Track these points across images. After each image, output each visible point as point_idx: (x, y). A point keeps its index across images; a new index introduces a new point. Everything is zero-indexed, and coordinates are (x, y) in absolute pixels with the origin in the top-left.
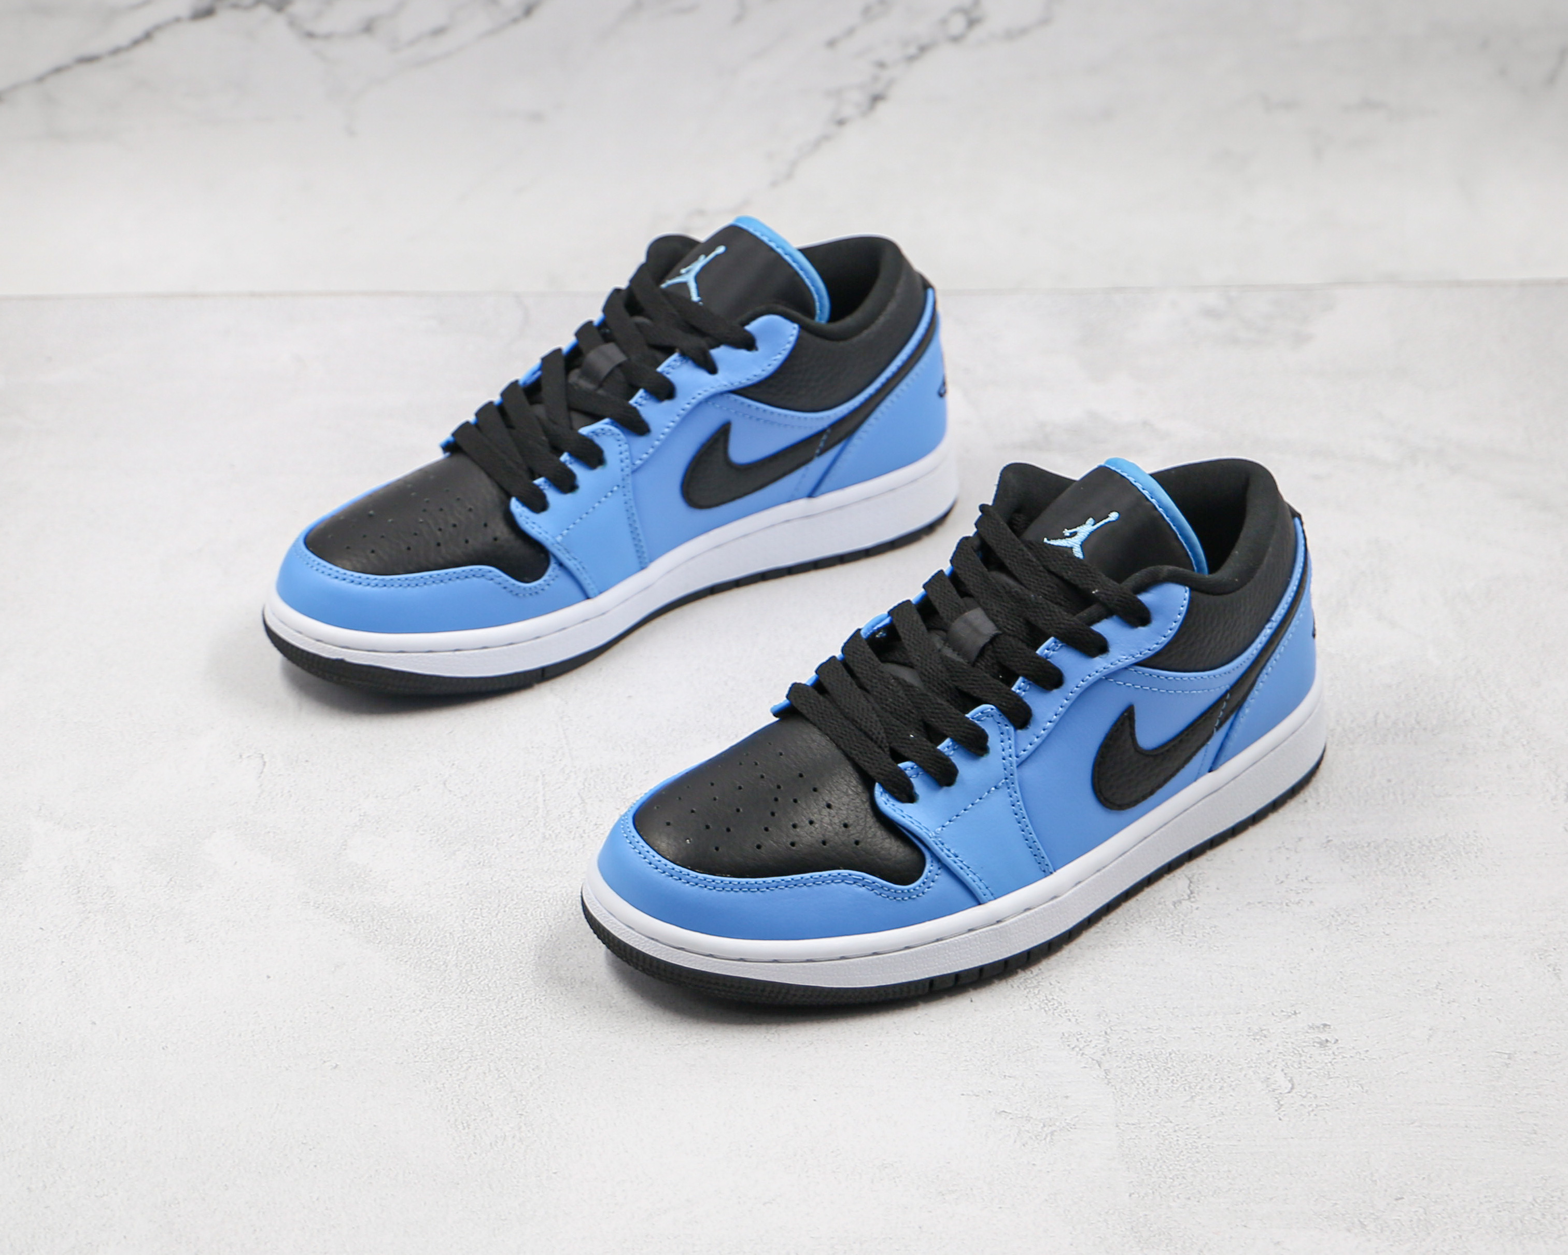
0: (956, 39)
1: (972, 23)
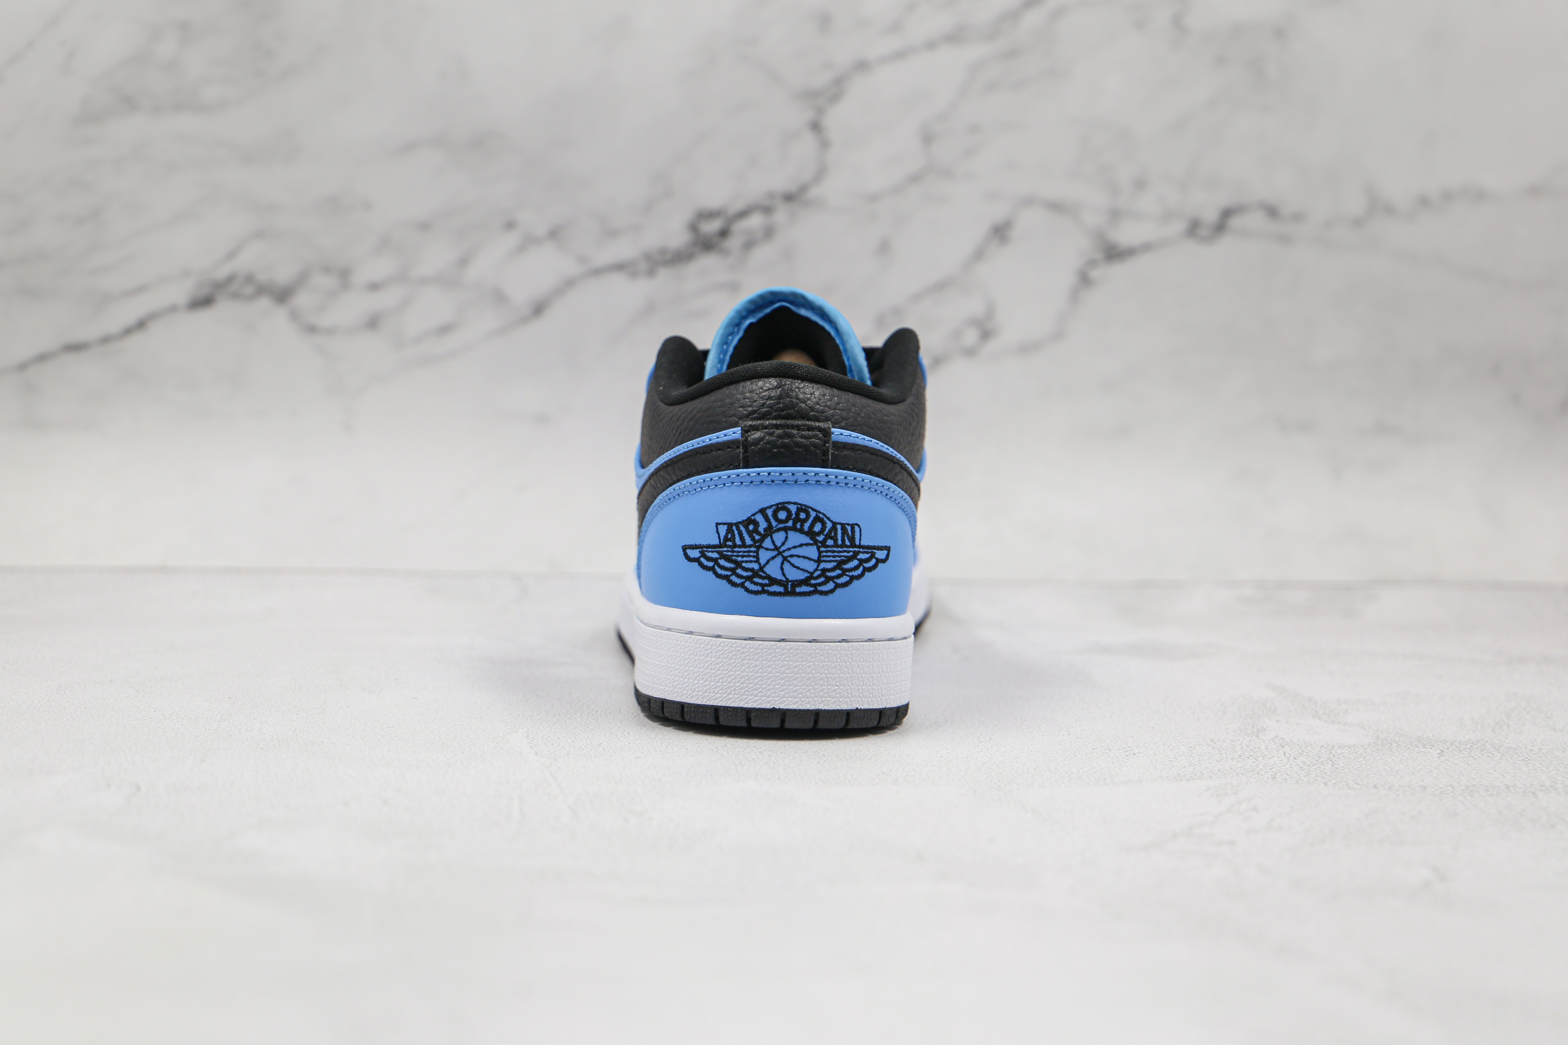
0: (970, 352)
1: (986, 335)
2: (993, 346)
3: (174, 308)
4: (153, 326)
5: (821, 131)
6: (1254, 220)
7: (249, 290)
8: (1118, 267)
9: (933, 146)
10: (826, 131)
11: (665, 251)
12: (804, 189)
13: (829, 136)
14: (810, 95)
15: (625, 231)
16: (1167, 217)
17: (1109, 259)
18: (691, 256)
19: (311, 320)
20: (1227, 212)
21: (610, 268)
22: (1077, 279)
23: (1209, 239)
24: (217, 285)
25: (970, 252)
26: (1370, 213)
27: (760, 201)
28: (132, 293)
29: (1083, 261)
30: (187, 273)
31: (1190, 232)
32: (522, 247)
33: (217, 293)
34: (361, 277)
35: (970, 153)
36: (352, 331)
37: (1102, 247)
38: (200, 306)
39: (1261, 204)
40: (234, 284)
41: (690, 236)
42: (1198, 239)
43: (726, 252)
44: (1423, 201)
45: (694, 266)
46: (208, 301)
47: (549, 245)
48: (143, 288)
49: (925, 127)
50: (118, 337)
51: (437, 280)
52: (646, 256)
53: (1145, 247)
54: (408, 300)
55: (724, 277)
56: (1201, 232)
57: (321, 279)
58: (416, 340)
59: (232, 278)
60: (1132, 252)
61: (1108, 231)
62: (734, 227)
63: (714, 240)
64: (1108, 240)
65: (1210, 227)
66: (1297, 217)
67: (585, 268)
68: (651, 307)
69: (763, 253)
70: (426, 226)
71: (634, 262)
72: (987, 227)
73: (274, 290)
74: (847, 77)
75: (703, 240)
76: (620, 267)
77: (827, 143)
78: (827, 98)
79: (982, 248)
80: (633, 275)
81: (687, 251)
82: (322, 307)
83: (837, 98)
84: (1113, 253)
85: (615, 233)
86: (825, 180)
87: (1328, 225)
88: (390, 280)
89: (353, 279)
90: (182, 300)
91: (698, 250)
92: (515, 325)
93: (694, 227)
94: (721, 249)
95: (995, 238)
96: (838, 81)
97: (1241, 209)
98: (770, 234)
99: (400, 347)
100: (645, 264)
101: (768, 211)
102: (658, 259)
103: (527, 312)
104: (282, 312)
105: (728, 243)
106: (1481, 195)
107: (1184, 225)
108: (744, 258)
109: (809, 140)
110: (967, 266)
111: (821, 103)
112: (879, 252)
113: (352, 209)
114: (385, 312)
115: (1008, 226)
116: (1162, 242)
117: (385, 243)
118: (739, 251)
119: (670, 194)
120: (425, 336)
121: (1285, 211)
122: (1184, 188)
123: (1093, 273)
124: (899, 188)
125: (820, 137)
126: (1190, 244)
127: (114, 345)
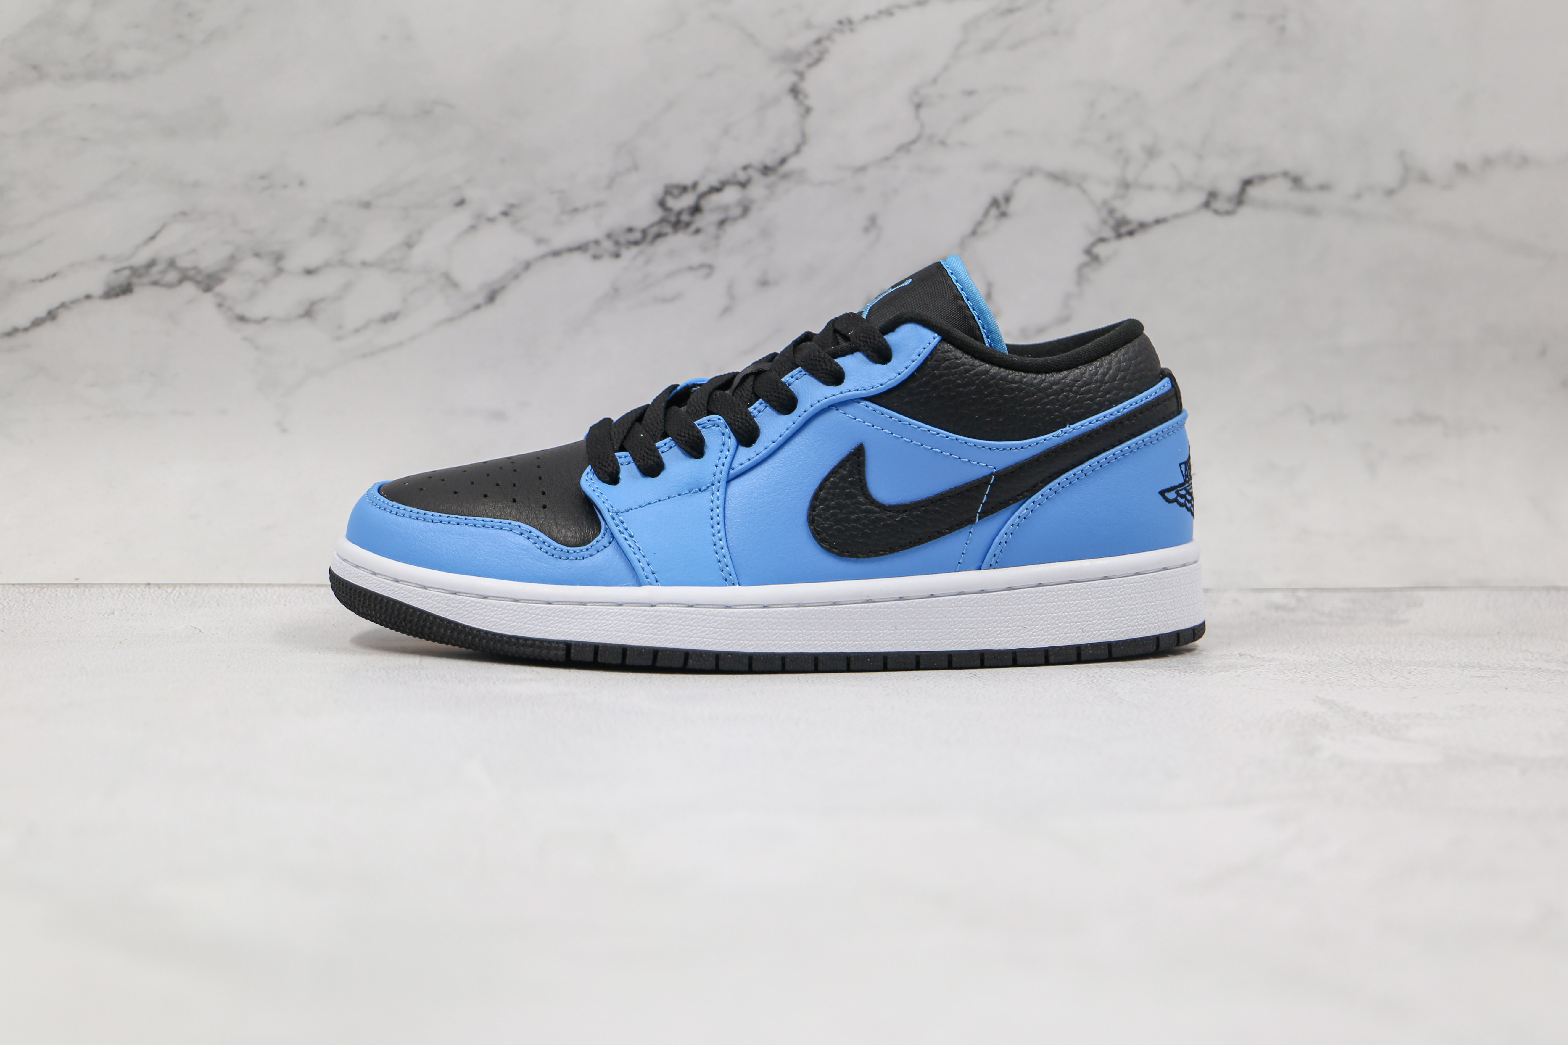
3: (88, 297)
4: (64, 316)
5: (801, 97)
6: (1276, 190)
7: (172, 276)
8: (1127, 242)
9: (924, 113)
10: (806, 96)
11: (630, 230)
12: (783, 161)
13: (810, 102)
14: (789, 57)
15: (586, 208)
16: (1182, 188)
17: (1119, 236)
18: (659, 236)
19: (240, 310)
20: (1247, 183)
21: (571, 250)
22: (1085, 258)
23: (1228, 213)
24: (135, 271)
25: (967, 228)
26: (1404, 182)
27: (735, 175)
28: (41, 281)
29: (1090, 239)
30: (102, 258)
31: (1207, 205)
32: (473, 228)
33: (135, 280)
34: (295, 262)
35: (965, 119)
36: (286, 320)
37: (1111, 222)
38: (117, 295)
39: (1285, 174)
40: (155, 270)
41: (658, 214)
42: (1216, 212)
43: (698, 231)
44: (1462, 168)
45: (662, 247)
46: (126, 290)
47: (503, 224)
48: (54, 275)
49: (916, 91)
50: (26, 330)
51: (379, 264)
52: (609, 236)
53: (1158, 222)
54: (347, 287)
55: (697, 258)
56: (1219, 205)
57: (251, 265)
58: (357, 331)
59: (152, 264)
60: (1143, 226)
61: (1117, 204)
62: (706, 204)
63: (685, 217)
64: (1118, 215)
65: (1230, 199)
66: (1324, 187)
67: (543, 249)
68: (616, 292)
69: (738, 231)
70: (367, 205)
71: (597, 242)
72: (985, 200)
73: (199, 278)
74: (829, 38)
75: (673, 218)
76: (581, 248)
77: (808, 110)
78: (807, 60)
79: (980, 223)
80: (596, 257)
81: (654, 230)
82: (253, 295)
83: (818, 61)
84: (1124, 230)
85: (575, 210)
86: (806, 150)
87: (1358, 196)
88: (327, 265)
89: (286, 264)
90: (97, 288)
91: (667, 229)
92: (466, 313)
93: (662, 204)
94: (693, 228)
95: (994, 212)
96: (818, 41)
97: (1263, 178)
98: (746, 210)
99: (339, 338)
100: (608, 245)
101: (743, 185)
102: (623, 239)
103: (480, 299)
104: (208, 301)
105: (700, 221)
106: (1524, 161)
107: (1201, 198)
108: (717, 237)
109: (788, 107)
110: (963, 244)
111: (801, 66)
112: (867, 230)
113: (285, 186)
114: (322, 300)
115: (1008, 199)
116: (1177, 216)
117: (322, 224)
118: (712, 230)
119: (636, 167)
120: (366, 326)
121: (1310, 181)
122: (1200, 157)
123: (1101, 250)
124: (887, 159)
125: (801, 103)
126: (1207, 216)
127: (21, 338)
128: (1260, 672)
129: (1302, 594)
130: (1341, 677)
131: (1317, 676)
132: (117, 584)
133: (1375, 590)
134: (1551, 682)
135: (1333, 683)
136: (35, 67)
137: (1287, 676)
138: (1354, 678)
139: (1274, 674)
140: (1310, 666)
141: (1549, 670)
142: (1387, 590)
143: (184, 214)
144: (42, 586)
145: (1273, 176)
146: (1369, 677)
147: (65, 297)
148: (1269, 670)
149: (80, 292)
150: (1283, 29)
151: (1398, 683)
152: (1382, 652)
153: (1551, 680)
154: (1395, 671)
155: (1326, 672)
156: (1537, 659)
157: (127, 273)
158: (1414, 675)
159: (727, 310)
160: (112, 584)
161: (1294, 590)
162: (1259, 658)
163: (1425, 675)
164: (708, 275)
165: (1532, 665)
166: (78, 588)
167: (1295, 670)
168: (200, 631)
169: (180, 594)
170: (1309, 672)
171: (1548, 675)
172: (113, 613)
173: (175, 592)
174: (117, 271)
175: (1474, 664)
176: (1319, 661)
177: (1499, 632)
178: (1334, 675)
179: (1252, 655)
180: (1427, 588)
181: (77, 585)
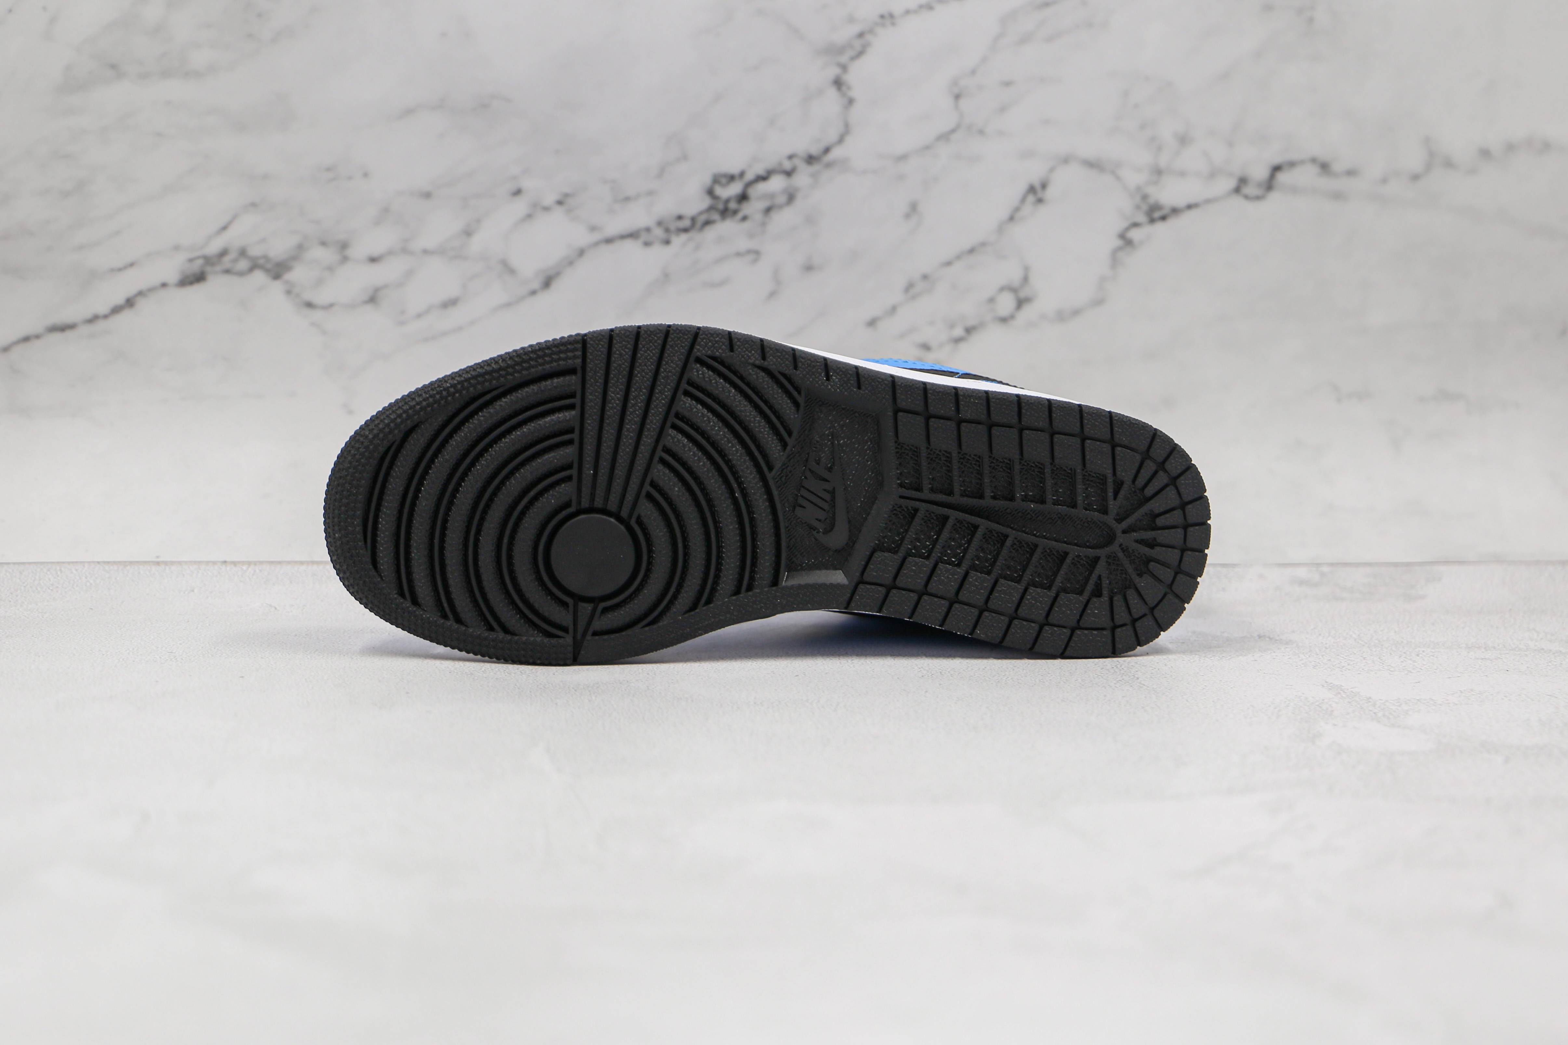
0: (1004, 320)
1: (1021, 303)
2: (1028, 312)
3: (164, 285)
4: (142, 304)
5: (844, 88)
6: (1304, 176)
7: (243, 265)
8: (1160, 226)
9: (963, 103)
10: (849, 88)
11: (680, 218)
12: (827, 150)
13: (853, 94)
14: (832, 50)
15: (637, 197)
16: (1213, 174)
17: (1152, 221)
18: (708, 223)
19: (307, 296)
20: (1277, 169)
21: (623, 237)
22: (1119, 243)
23: (1258, 198)
24: (209, 261)
25: (1004, 214)
26: (1429, 167)
27: (780, 164)
28: (120, 270)
29: (1125, 224)
30: (177, 248)
31: (1237, 190)
32: (529, 216)
33: (208, 269)
34: (360, 250)
35: (1003, 109)
36: (351, 306)
37: (1145, 207)
38: (191, 283)
39: (1314, 160)
40: (227, 259)
41: (707, 202)
42: (1247, 197)
43: (745, 218)
44: (1485, 154)
45: (711, 233)
46: (199, 278)
47: (558, 214)
48: (132, 265)
49: (955, 82)
50: (106, 317)
51: (440, 251)
52: (660, 223)
53: (1190, 207)
54: (409, 274)
55: (743, 244)
56: (1249, 190)
57: (318, 253)
58: (419, 316)
59: (224, 253)
60: (1175, 211)
61: (1150, 190)
62: (753, 192)
63: (733, 205)
64: (1151, 201)
65: (1259, 185)
66: (1351, 173)
67: (596, 237)
68: (666, 277)
69: (784, 218)
70: (427, 195)
71: (648, 230)
72: (1022, 187)
73: (269, 266)
74: (871, 31)
75: (721, 206)
76: (633, 235)
77: (851, 101)
78: (851, 53)
79: (1017, 209)
80: (647, 244)
81: (703, 218)
82: (319, 282)
83: (860, 54)
84: (1157, 215)
85: (627, 199)
86: (848, 139)
87: (1384, 181)
88: (391, 253)
89: (351, 252)
90: (172, 276)
91: (715, 216)
92: (522, 299)
93: (710, 192)
94: (740, 215)
95: (1031, 198)
96: (861, 35)
97: (1292, 164)
98: (791, 198)
99: (402, 323)
100: (659, 232)
101: (789, 174)
102: (673, 227)
103: (536, 284)
104: (277, 288)
105: (747, 208)
106: (1546, 147)
107: (1232, 183)
108: (764, 224)
109: (832, 99)
110: (1001, 229)
111: (844, 59)
112: (908, 216)
113: (350, 178)
114: (386, 286)
115: (1044, 186)
116: (1208, 201)
117: (385, 213)
118: (759, 217)
119: (685, 157)
120: (428, 311)
121: (1337, 167)
122: (1230, 144)
123: (1134, 234)
124: (927, 148)
125: (844, 95)
126: (1238, 202)
127: (101, 325)
128: (1276, 656)
129: (1325, 569)
130: (1352, 661)
131: (1329, 660)
132: (195, 562)
133: (1396, 565)
134: (1550, 664)
135: (1343, 667)
136: (113, 67)
137: (1301, 660)
138: (1364, 661)
139: (1289, 658)
140: (1324, 649)
141: (1550, 650)
142: (1408, 564)
143: (254, 205)
144: (125, 564)
145: (1302, 162)
146: (1379, 660)
147: (142, 285)
148: (1284, 654)
149: (156, 280)
150: (1311, 20)
151: (1405, 666)
152: (1395, 632)
153: (1550, 662)
154: (1405, 653)
155: (1338, 655)
156: (1542, 639)
157: (200, 262)
158: (1422, 657)
159: (773, 294)
160: (190, 562)
161: (1319, 565)
162: (1277, 640)
163: (1432, 657)
164: (755, 261)
165: (1535, 646)
166: (159, 565)
167: (1309, 654)
168: (276, 608)
169: (255, 571)
170: (1322, 656)
171: (1548, 656)
172: (193, 591)
173: (250, 569)
174: (191, 260)
175: (1480, 645)
176: (1334, 643)
177: (1511, 609)
178: (1345, 659)
179: (1271, 637)
180: (1447, 562)
181: (158, 563)
